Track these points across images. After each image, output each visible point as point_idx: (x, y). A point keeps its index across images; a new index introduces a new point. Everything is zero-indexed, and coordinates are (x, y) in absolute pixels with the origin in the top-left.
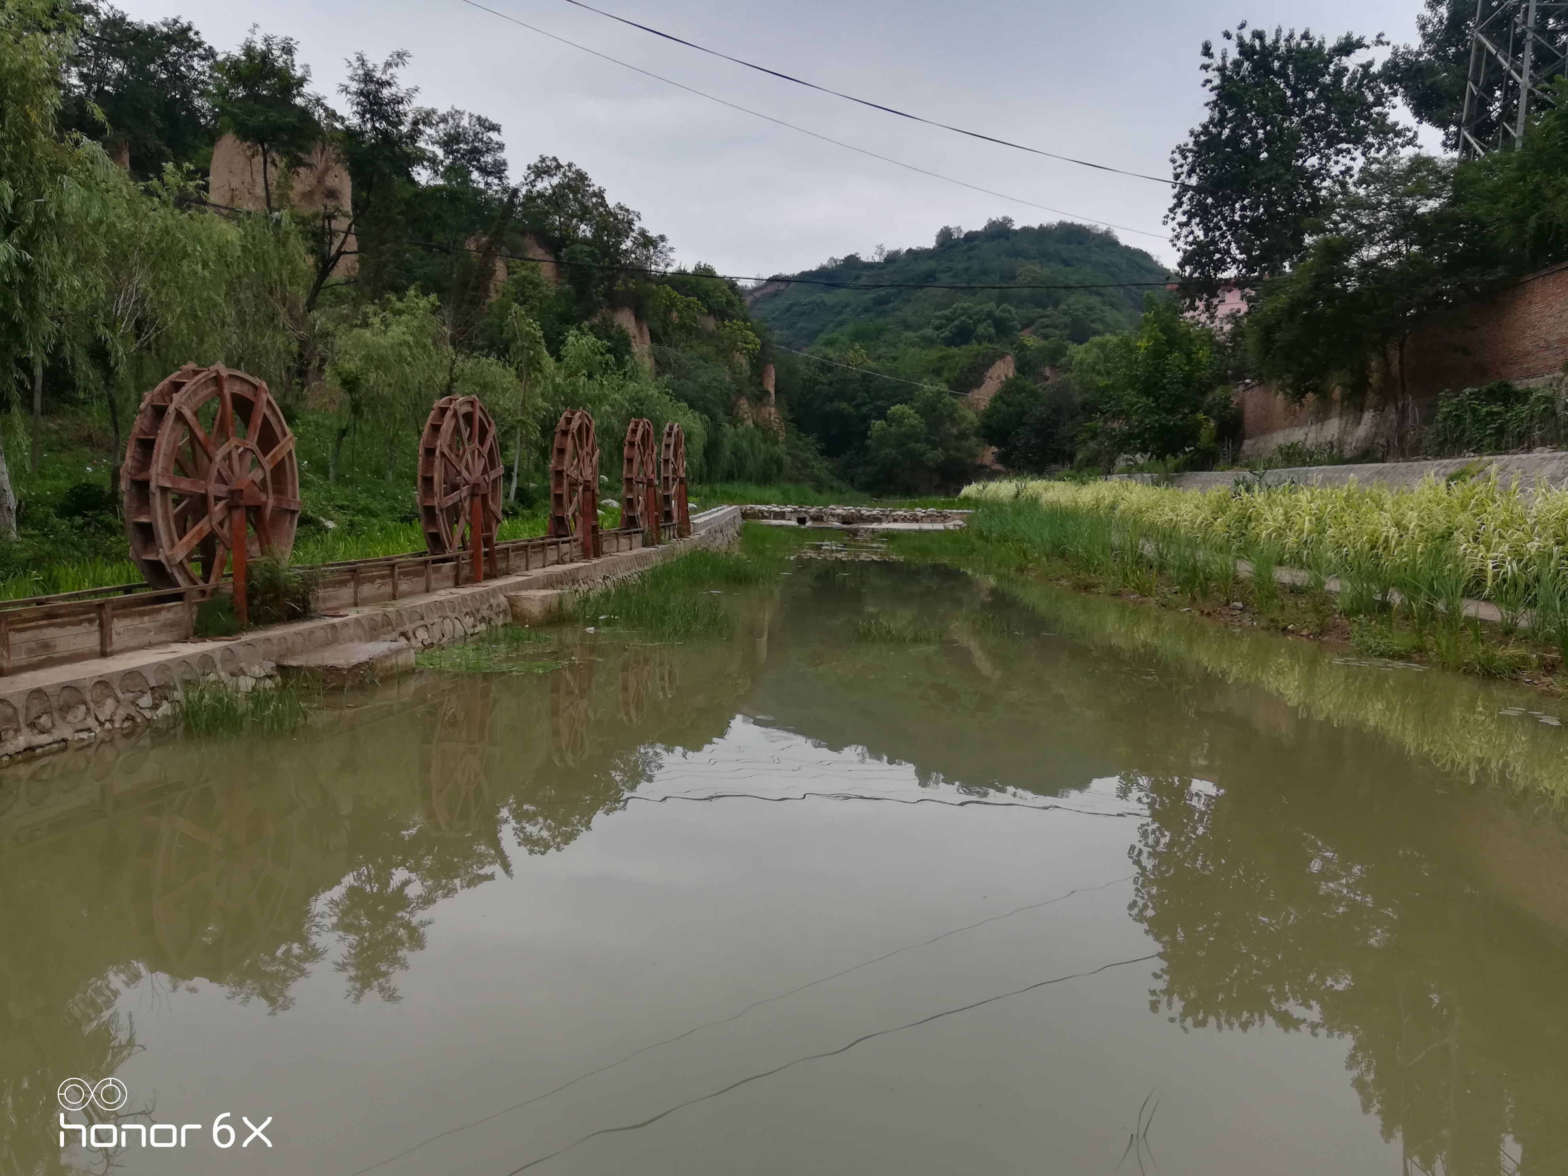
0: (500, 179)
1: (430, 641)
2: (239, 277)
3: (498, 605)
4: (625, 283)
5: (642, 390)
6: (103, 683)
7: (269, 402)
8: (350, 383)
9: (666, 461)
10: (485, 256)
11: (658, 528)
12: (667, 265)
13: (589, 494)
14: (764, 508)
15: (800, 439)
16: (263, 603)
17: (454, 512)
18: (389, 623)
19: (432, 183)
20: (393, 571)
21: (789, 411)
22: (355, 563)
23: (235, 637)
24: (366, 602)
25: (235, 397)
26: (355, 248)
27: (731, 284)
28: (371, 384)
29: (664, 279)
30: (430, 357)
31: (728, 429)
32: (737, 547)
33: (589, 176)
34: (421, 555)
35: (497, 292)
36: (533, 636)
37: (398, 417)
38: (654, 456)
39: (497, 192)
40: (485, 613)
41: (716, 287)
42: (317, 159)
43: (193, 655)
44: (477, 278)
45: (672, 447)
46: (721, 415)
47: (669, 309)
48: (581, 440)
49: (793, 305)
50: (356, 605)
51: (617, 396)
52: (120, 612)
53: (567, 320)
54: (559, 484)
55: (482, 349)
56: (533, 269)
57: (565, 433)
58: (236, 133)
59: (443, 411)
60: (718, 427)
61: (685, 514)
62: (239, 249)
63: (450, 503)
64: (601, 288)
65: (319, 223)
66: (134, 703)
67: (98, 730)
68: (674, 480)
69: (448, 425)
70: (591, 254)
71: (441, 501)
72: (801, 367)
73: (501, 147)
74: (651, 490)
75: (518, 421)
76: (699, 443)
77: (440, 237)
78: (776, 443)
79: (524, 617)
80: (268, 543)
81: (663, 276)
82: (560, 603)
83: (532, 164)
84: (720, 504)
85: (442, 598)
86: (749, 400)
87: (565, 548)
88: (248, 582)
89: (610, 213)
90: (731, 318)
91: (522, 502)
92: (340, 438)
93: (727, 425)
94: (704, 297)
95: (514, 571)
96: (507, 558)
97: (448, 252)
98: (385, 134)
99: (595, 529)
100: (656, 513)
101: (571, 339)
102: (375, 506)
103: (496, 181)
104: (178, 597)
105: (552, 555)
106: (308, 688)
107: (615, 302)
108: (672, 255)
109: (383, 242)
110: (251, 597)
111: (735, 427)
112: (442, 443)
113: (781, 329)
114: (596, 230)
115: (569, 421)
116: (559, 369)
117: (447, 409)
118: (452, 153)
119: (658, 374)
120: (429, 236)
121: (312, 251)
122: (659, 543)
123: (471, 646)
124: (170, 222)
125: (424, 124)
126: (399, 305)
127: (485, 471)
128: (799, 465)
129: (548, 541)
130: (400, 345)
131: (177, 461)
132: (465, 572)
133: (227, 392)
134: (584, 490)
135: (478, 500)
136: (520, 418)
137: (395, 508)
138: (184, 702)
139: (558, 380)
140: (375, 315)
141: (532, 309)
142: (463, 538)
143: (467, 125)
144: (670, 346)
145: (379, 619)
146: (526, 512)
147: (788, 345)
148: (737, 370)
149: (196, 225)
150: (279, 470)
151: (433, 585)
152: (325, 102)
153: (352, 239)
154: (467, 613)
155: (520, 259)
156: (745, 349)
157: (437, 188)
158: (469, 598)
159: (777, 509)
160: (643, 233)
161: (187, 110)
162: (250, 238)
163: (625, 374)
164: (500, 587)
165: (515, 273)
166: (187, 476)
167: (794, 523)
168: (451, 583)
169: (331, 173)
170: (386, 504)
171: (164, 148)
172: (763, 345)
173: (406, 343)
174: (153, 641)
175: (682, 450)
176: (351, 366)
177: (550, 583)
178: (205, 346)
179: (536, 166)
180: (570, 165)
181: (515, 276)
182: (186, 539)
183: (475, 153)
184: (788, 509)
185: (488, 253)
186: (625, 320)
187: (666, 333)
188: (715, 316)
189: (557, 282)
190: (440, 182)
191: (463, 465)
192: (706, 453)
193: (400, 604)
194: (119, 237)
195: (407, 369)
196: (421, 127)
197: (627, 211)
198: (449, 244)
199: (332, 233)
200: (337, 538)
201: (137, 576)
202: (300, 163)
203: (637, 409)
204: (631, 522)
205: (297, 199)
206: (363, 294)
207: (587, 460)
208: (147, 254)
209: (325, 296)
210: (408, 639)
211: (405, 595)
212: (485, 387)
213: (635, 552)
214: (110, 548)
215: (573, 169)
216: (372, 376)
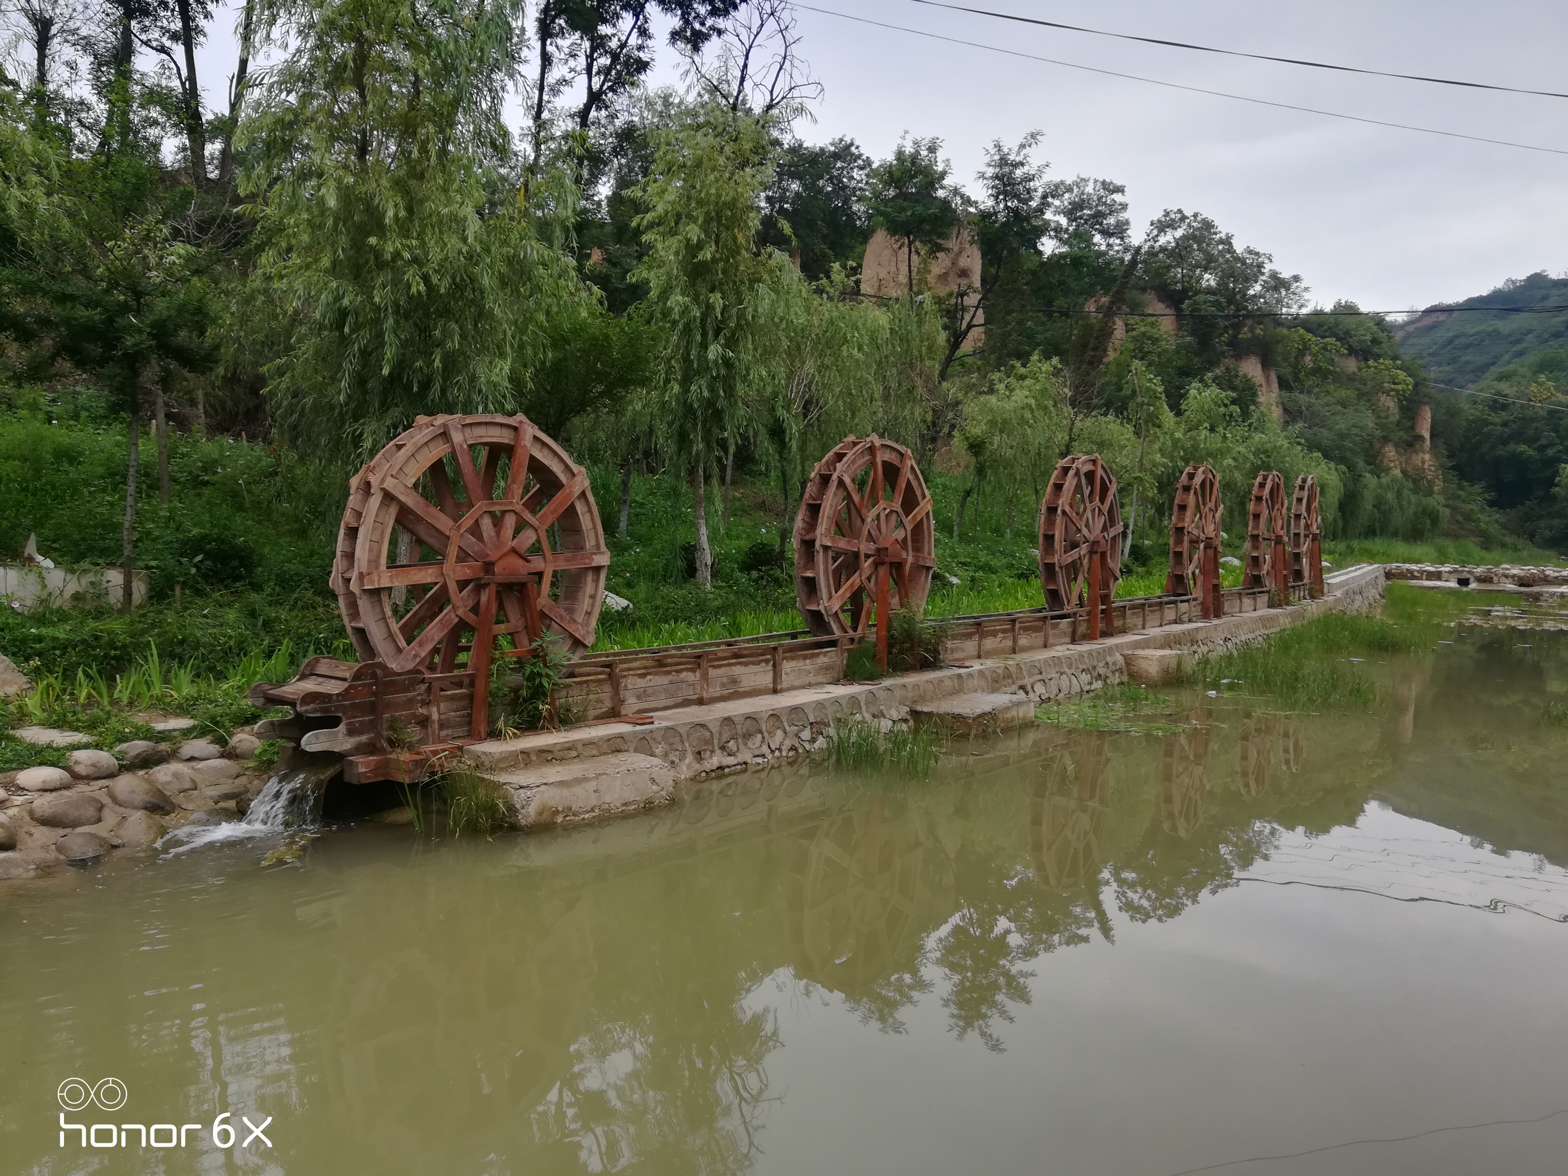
0: (1122, 239)
1: (1047, 696)
2: (886, 357)
3: (1115, 663)
4: (1252, 330)
5: (1270, 442)
6: (775, 716)
7: (912, 467)
8: (976, 447)
9: (1298, 517)
10: (1105, 316)
11: (1286, 588)
12: (1300, 307)
13: (1210, 552)
14: (1414, 567)
15: (1462, 488)
16: (901, 652)
17: (1073, 569)
18: (1010, 676)
19: (1057, 251)
20: (1014, 626)
21: (1449, 457)
22: (979, 617)
23: (877, 682)
24: (989, 654)
25: (884, 463)
26: (982, 322)
27: (1378, 320)
28: (995, 446)
29: (1298, 322)
30: (1050, 418)
31: (1370, 480)
32: (1379, 611)
33: (1216, 223)
34: (1040, 611)
35: (1115, 350)
36: (1151, 697)
37: (1018, 477)
38: (1284, 511)
39: (1118, 251)
40: (1101, 671)
41: (1360, 325)
42: (952, 244)
43: (844, 696)
44: (1097, 338)
45: (1305, 501)
46: (1361, 464)
47: (1301, 353)
48: (1203, 496)
49: (1456, 337)
50: (979, 657)
51: (1241, 449)
52: (788, 655)
53: (1187, 373)
54: (1179, 541)
55: (1100, 408)
56: (1153, 325)
57: (1187, 489)
58: (888, 229)
59: (1066, 470)
60: (1357, 478)
61: (1318, 573)
62: (888, 331)
63: (1070, 560)
64: (1225, 338)
65: (953, 301)
66: (797, 736)
67: (770, 757)
68: (1306, 536)
69: (1070, 483)
70: (1217, 304)
71: (1061, 558)
72: (1466, 406)
73: (1124, 207)
74: (1280, 547)
75: (1136, 478)
76: (1334, 496)
77: (1061, 302)
78: (1430, 493)
79: (1141, 677)
80: (907, 597)
81: (1295, 319)
82: (1179, 664)
83: (1155, 219)
84: (1358, 562)
85: (1060, 654)
86: (1396, 446)
87: (1184, 607)
88: (889, 632)
89: (1237, 259)
90: (1376, 357)
91: (1136, 559)
92: (965, 499)
93: (1368, 475)
94: (1344, 337)
95: (1131, 629)
96: (1124, 616)
97: (1067, 316)
98: (1016, 211)
99: (1216, 587)
100: (1285, 572)
101: (1193, 392)
102: (994, 563)
103: (1118, 241)
104: (833, 644)
105: (1170, 613)
106: (937, 733)
107: (1240, 350)
108: (1306, 296)
109: (1009, 313)
110: (890, 646)
111: (1379, 477)
112: (1063, 502)
113: (1440, 365)
114: (1221, 278)
115: (1191, 476)
116: (1178, 423)
117: (1069, 468)
118: (1075, 220)
119: (1287, 423)
120: (1050, 303)
121: (945, 327)
122: (1287, 604)
123: (1086, 704)
124: (835, 314)
125: (1053, 197)
126: (1022, 370)
127: (1104, 529)
128: (1460, 518)
129: (1166, 599)
130: (1023, 408)
131: (837, 523)
132: (1082, 629)
133: (879, 460)
134: (1205, 548)
135: (1096, 557)
136: (1138, 474)
137: (1013, 565)
138: (836, 738)
139: (1178, 435)
140: (1000, 381)
141: (1149, 365)
142: (1080, 597)
143: (1091, 191)
144: (1302, 392)
145: (1000, 671)
146: (1141, 570)
147: (1449, 382)
148: (1383, 414)
149: (854, 314)
150: (918, 528)
151: (1051, 640)
152: (963, 190)
153: (980, 311)
154: (1083, 670)
155: (1140, 315)
156: (1393, 390)
157: (1062, 256)
158: (1086, 655)
159: (1431, 569)
160: (1274, 275)
161: (847, 215)
162: (897, 321)
163: (1250, 425)
164: (1117, 646)
165: (1134, 330)
166: (844, 536)
167: (1453, 584)
168: (1068, 640)
169: (965, 254)
170: (1004, 561)
171: (827, 251)
172: (1416, 385)
173: (1029, 406)
174: (812, 682)
175: (1315, 504)
176: (977, 430)
177: (1168, 643)
178: (857, 420)
179: (1159, 221)
180: (1195, 215)
181: (1134, 333)
182: (840, 592)
183: (1098, 216)
184: (1446, 568)
185: (1109, 313)
186: (1252, 368)
187: (1297, 379)
188: (1356, 357)
189: (1177, 335)
190: (1064, 249)
191: (1083, 523)
192: (1342, 506)
193: (1019, 657)
194: (794, 331)
195: (1029, 431)
196: (1050, 200)
197: (1257, 254)
198: (1069, 308)
199: (964, 309)
200: (961, 594)
201: (800, 623)
202: (940, 248)
203: (1263, 462)
204: (1256, 581)
205: (933, 281)
206: (988, 363)
207: (1209, 517)
208: (815, 344)
209: (956, 367)
210: (1027, 693)
211: (1025, 649)
212: (1102, 445)
213: (1260, 613)
214: (777, 599)
215: (1199, 219)
216: (996, 440)
